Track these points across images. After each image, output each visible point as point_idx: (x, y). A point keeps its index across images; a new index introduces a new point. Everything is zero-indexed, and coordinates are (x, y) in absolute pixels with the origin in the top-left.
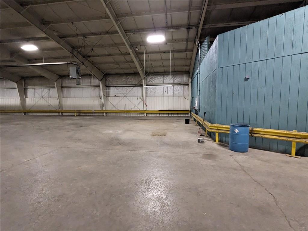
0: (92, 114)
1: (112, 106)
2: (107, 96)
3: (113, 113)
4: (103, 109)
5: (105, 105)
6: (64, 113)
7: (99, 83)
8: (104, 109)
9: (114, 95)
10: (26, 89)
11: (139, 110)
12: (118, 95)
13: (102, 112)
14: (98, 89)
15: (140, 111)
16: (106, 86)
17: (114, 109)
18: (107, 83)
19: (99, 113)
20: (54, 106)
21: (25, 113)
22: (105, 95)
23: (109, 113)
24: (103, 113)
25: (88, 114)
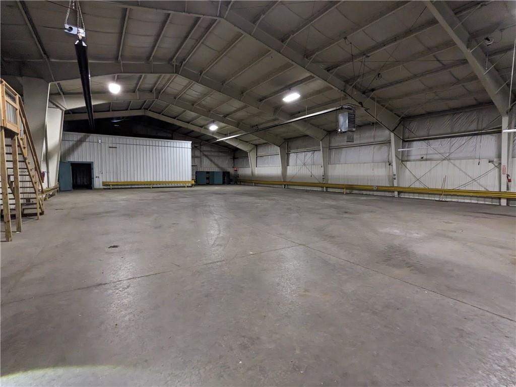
0: (371, 193)
1: (414, 180)
2: (403, 159)
3: (414, 193)
4: (393, 184)
5: (398, 177)
6: (330, 188)
7: (390, 136)
8: (395, 185)
9: (419, 157)
10: (288, 155)
11: (483, 189)
12: (429, 157)
13: (390, 190)
14: (386, 147)
15: (487, 192)
16: (404, 141)
17: (417, 185)
18: (407, 135)
19: (385, 191)
20: (317, 178)
21: (285, 185)
22: (400, 158)
23: (405, 192)
24: (393, 192)
25: (365, 192)
